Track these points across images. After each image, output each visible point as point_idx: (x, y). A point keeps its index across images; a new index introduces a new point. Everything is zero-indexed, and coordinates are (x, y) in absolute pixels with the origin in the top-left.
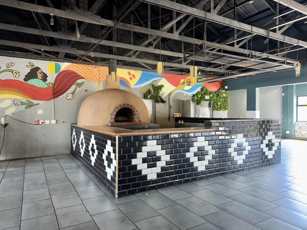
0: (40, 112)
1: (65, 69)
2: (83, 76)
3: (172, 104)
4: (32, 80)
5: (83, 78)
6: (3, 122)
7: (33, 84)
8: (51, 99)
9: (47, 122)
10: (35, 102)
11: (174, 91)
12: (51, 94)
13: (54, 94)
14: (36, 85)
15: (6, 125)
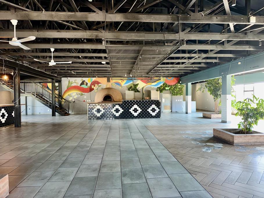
0: (85, 97)
1: (94, 80)
2: (101, 82)
3: (144, 93)
4: (82, 85)
5: (101, 83)
6: (73, 101)
7: (83, 87)
8: (89, 92)
9: (88, 101)
10: (84, 93)
11: (145, 86)
12: (89, 90)
13: (90, 90)
14: (84, 87)
15: (74, 102)
